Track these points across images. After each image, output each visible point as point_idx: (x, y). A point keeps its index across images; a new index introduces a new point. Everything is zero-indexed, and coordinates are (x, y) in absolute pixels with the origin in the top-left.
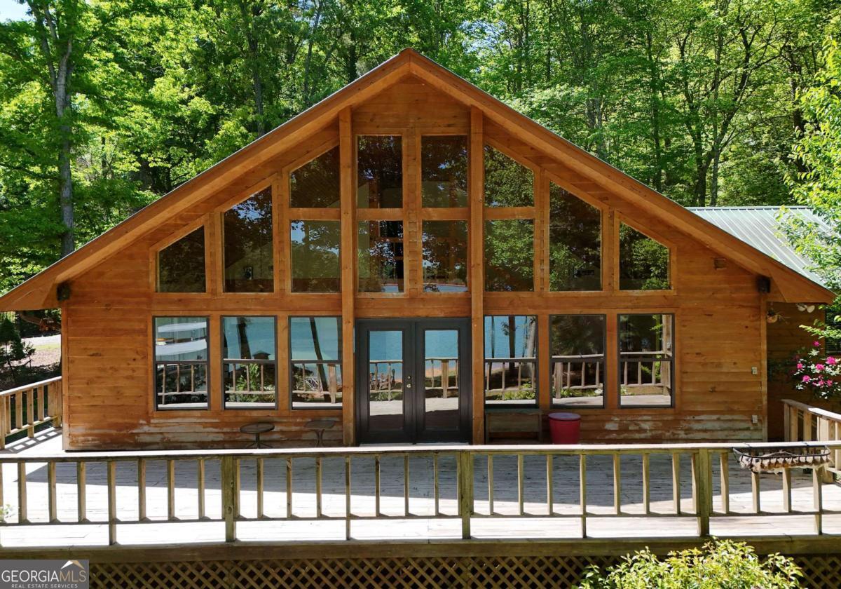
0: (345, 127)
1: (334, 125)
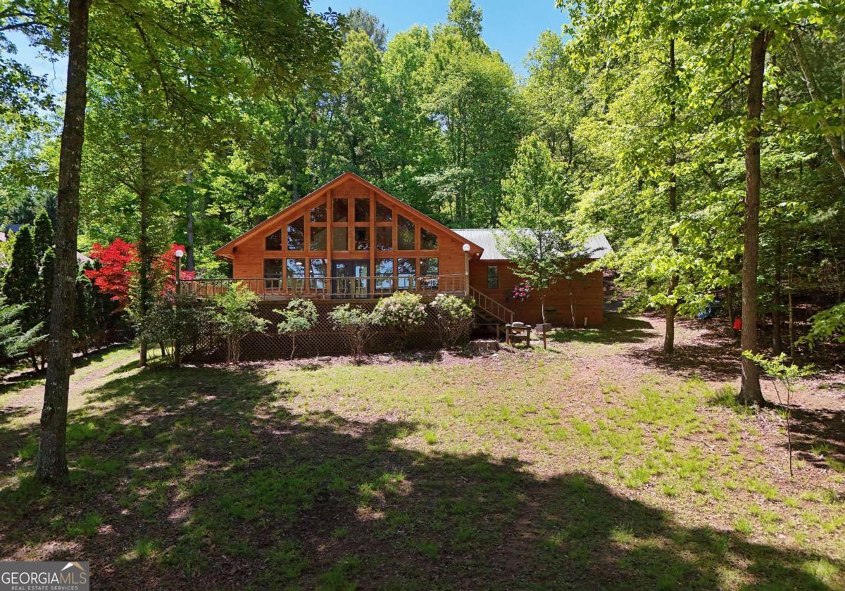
0: (329, 196)
1: (325, 195)
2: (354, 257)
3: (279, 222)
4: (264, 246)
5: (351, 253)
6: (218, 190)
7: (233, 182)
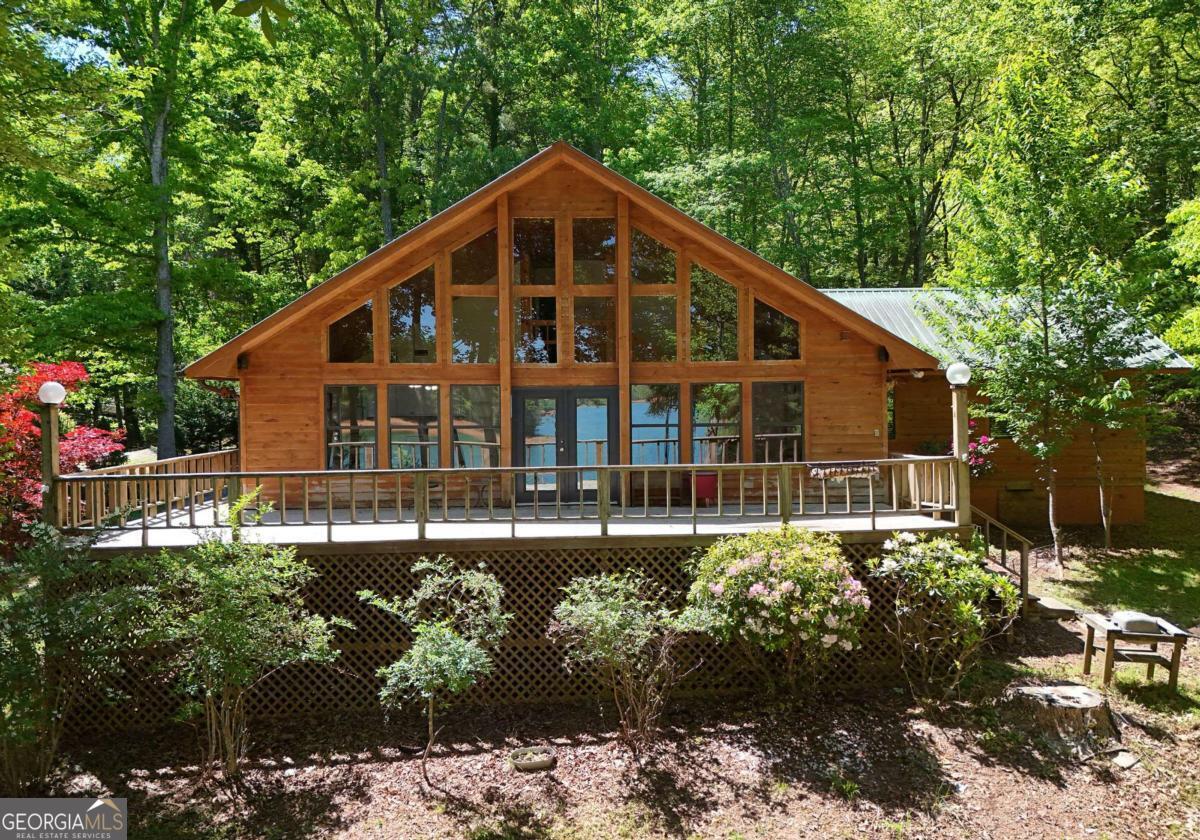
0: (503, 211)
1: (493, 209)
2: (573, 381)
3: (364, 284)
4: (324, 351)
5: (564, 369)
6: (227, 197)
7: (259, 182)
